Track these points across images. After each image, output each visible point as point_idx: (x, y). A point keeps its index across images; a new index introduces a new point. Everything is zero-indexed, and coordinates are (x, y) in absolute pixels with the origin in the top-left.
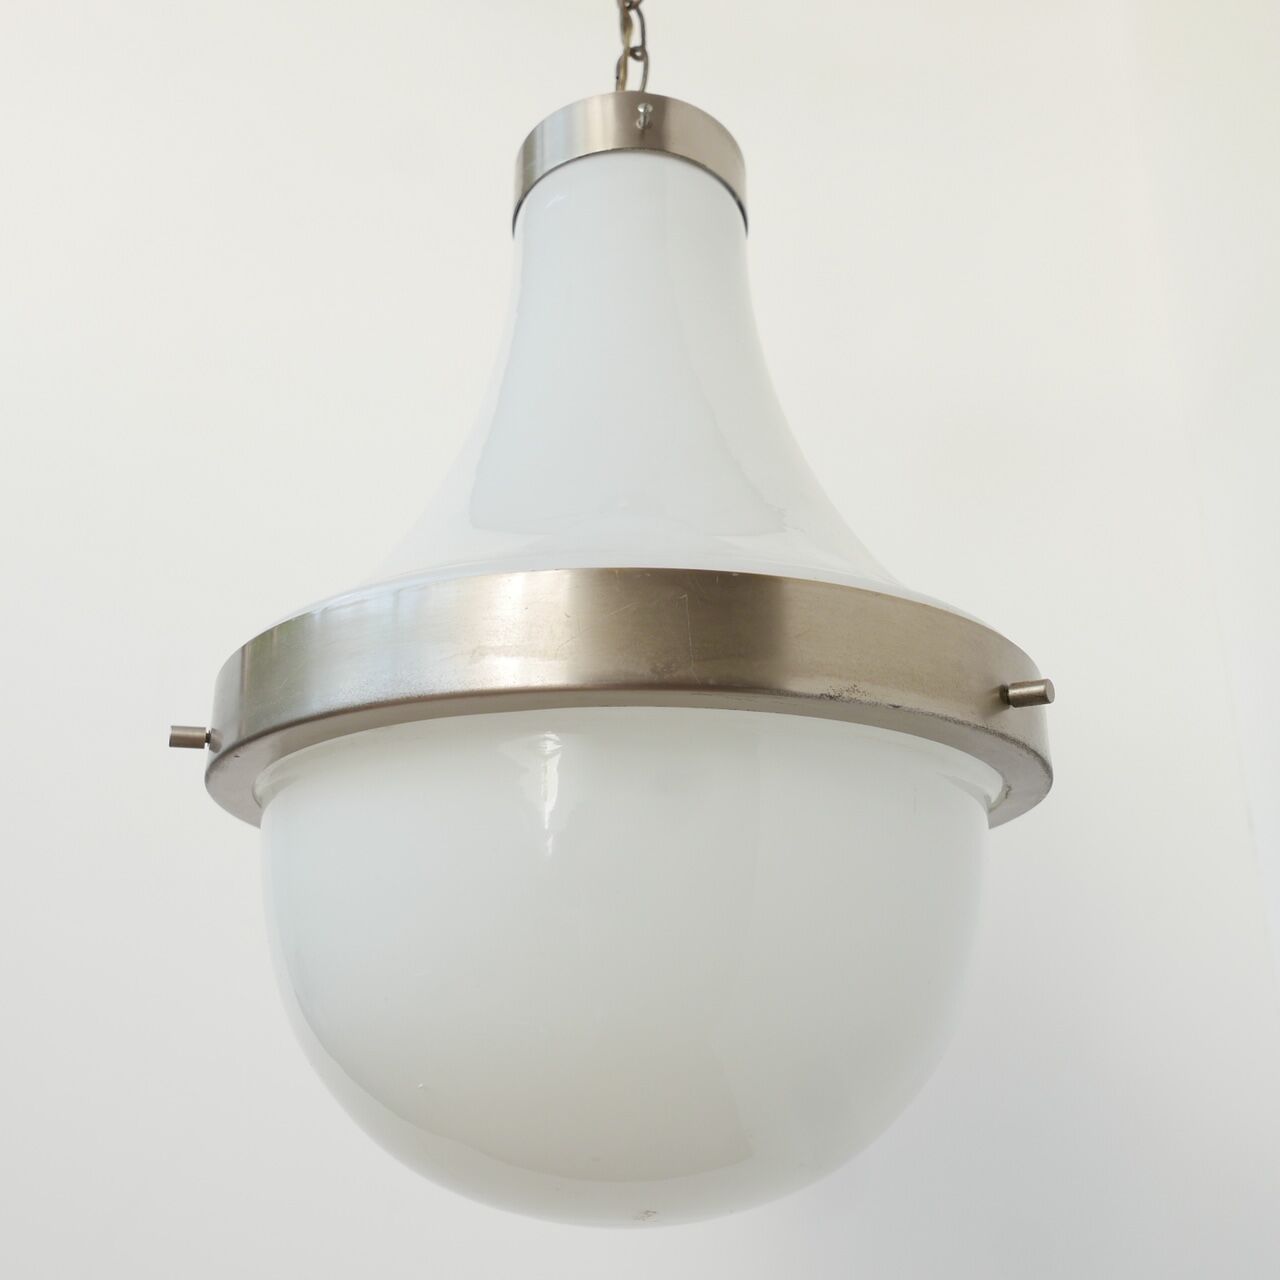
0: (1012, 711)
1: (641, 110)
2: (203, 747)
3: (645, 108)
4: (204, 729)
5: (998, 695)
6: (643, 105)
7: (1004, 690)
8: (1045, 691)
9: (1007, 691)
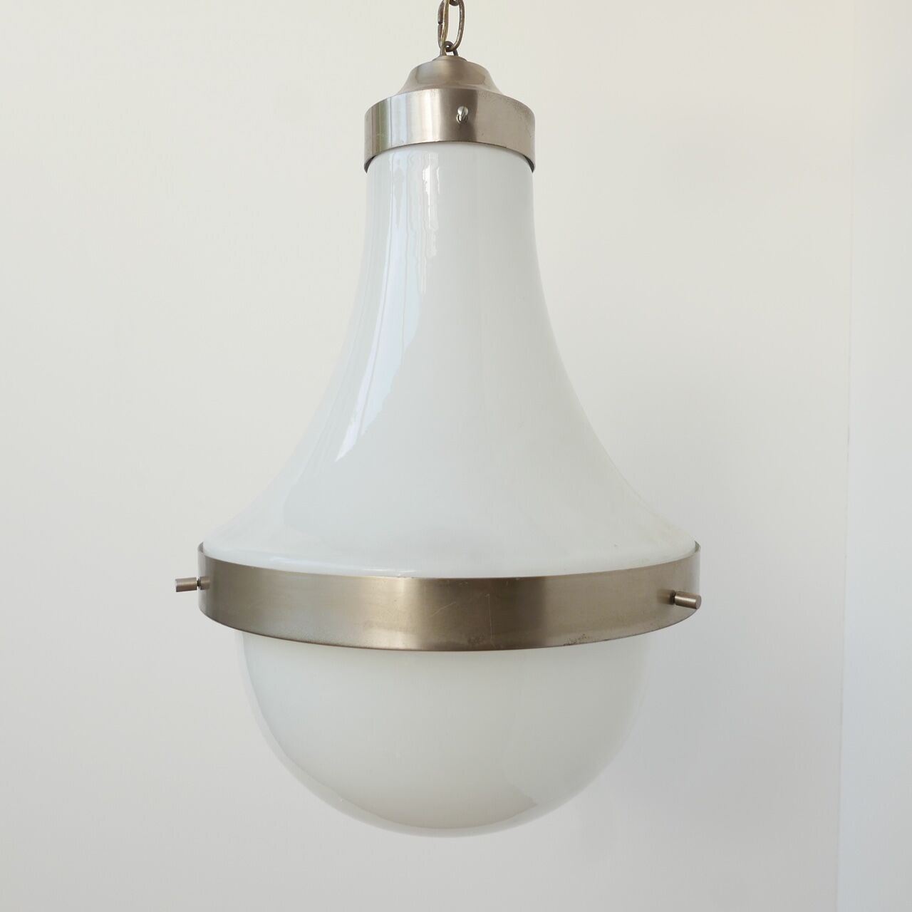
0: (675, 607)
1: (460, 112)
2: (196, 589)
3: (463, 111)
4: (195, 578)
5: (669, 596)
6: (462, 107)
7: (673, 594)
8: (695, 604)
9: (675, 595)
